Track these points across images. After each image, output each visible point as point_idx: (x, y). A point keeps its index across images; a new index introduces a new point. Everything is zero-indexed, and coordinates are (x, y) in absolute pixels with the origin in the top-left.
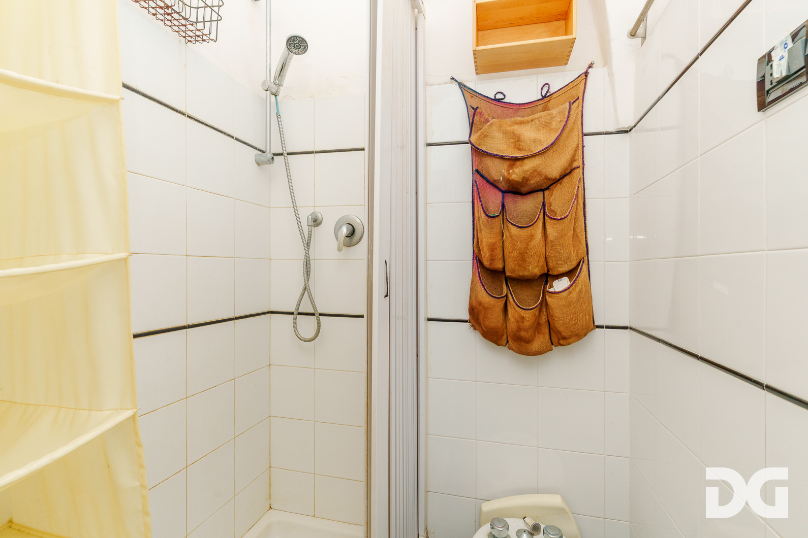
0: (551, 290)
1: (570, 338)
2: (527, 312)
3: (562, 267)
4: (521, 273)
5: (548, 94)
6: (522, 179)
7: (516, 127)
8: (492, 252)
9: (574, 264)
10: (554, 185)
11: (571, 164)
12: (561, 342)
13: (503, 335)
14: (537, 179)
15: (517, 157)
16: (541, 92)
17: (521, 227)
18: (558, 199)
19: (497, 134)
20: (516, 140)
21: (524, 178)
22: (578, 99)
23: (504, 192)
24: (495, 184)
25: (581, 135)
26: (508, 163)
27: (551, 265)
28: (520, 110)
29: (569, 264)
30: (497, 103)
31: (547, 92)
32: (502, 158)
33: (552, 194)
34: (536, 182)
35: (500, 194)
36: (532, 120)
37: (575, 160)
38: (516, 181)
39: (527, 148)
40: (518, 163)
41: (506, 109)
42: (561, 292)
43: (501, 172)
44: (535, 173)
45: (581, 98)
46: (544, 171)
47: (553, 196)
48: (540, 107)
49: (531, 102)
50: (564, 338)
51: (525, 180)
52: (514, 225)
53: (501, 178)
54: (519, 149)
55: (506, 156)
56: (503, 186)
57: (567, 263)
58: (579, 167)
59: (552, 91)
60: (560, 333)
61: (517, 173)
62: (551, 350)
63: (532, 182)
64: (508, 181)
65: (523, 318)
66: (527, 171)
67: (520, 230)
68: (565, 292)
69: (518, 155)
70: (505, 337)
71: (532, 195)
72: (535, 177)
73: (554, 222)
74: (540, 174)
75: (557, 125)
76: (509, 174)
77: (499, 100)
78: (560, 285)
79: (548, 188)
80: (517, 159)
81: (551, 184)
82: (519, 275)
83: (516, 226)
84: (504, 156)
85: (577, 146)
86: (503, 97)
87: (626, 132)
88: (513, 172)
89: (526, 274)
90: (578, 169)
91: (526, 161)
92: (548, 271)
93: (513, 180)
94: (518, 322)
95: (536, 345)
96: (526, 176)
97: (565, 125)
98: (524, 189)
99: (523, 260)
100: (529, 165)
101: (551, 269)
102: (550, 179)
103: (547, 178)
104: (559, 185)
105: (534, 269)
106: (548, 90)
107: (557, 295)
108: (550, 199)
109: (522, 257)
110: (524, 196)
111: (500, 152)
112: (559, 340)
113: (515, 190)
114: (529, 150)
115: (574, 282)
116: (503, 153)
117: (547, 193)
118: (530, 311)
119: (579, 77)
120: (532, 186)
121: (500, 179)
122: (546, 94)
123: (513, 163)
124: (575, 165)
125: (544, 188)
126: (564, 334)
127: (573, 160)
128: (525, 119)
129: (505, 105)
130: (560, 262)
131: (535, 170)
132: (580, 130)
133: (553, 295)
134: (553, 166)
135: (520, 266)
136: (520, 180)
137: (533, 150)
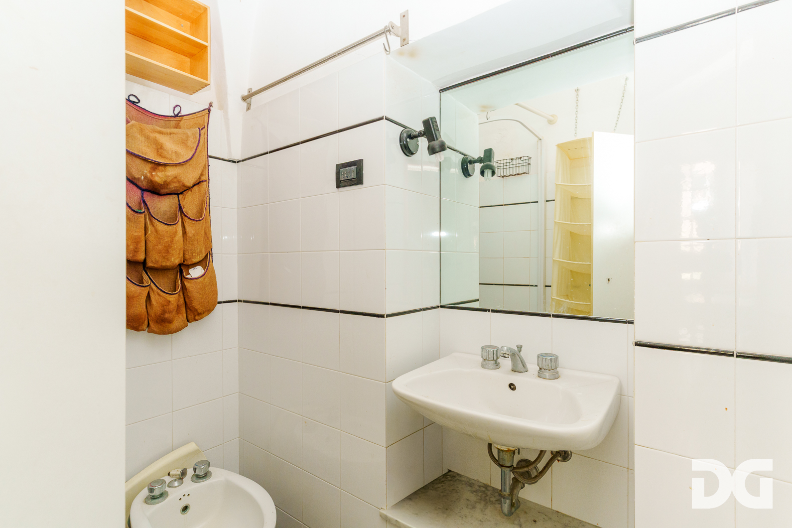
0: (188, 276)
1: (203, 313)
2: (173, 296)
3: (195, 258)
4: (164, 264)
5: (180, 115)
6: (164, 182)
7: (158, 136)
8: (137, 245)
9: (204, 255)
10: (186, 192)
11: (200, 178)
12: (197, 318)
13: (145, 321)
14: (176, 185)
15: (161, 163)
16: (174, 111)
17: (168, 225)
18: (190, 203)
19: (138, 136)
20: (159, 149)
21: (165, 182)
22: (204, 127)
23: (143, 190)
24: (135, 181)
25: (207, 156)
26: (150, 165)
27: (187, 256)
28: (155, 120)
29: (201, 256)
30: (132, 105)
31: (179, 113)
32: (145, 160)
33: (185, 198)
34: (175, 187)
35: (139, 192)
36: (170, 134)
37: (203, 175)
38: (158, 183)
39: (169, 157)
40: (161, 168)
41: (141, 113)
42: (199, 278)
43: (143, 172)
44: (175, 180)
45: (206, 127)
46: (182, 179)
47: (185, 200)
48: (173, 123)
49: (165, 116)
50: (199, 314)
51: (166, 184)
52: (160, 221)
53: (143, 178)
54: (161, 156)
55: (150, 159)
56: (144, 185)
57: (199, 255)
58: (206, 181)
59: (183, 113)
60: (196, 310)
61: (159, 177)
62: (187, 326)
63: (172, 186)
64: (151, 181)
65: (169, 302)
66: (169, 176)
67: (167, 226)
68: (202, 278)
69: (161, 161)
70: (146, 322)
71: (168, 196)
72: (175, 182)
73: (193, 222)
74: (179, 181)
75: (192, 143)
76: (152, 175)
77: (133, 103)
78: (196, 272)
79: (182, 193)
80: (159, 164)
81: (184, 190)
82: (162, 266)
83: (161, 222)
84: (147, 159)
85: (205, 165)
86: (137, 101)
87: (235, 162)
88: (156, 175)
89: (168, 264)
90: (205, 182)
91: (168, 168)
92: (184, 261)
93: (156, 182)
94: (163, 306)
95: (176, 324)
96: (168, 181)
97: (198, 146)
98: (163, 191)
99: (167, 252)
100: (171, 172)
101: (187, 260)
102: (186, 187)
103: (184, 185)
104: (190, 192)
105: (175, 260)
106: (180, 111)
107: (195, 280)
108: (183, 202)
109: (167, 250)
110: (161, 197)
111: (143, 154)
112: (195, 316)
113: (155, 190)
114: (171, 159)
115: (207, 269)
116: (145, 155)
117: (181, 196)
118: (175, 295)
119: (204, 110)
120: (171, 190)
121: (141, 178)
122: (178, 114)
123: (156, 166)
124: (203, 178)
125: (179, 192)
126: (200, 311)
127: (202, 175)
128: (163, 130)
129: (140, 109)
130: (194, 254)
131: (176, 177)
132: (206, 153)
133: (192, 281)
134: (189, 178)
135: (164, 257)
136: (162, 183)
137: (174, 160)
